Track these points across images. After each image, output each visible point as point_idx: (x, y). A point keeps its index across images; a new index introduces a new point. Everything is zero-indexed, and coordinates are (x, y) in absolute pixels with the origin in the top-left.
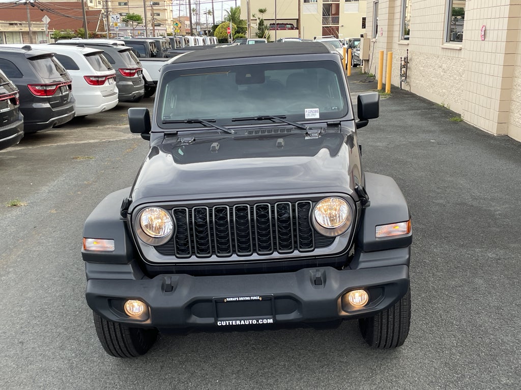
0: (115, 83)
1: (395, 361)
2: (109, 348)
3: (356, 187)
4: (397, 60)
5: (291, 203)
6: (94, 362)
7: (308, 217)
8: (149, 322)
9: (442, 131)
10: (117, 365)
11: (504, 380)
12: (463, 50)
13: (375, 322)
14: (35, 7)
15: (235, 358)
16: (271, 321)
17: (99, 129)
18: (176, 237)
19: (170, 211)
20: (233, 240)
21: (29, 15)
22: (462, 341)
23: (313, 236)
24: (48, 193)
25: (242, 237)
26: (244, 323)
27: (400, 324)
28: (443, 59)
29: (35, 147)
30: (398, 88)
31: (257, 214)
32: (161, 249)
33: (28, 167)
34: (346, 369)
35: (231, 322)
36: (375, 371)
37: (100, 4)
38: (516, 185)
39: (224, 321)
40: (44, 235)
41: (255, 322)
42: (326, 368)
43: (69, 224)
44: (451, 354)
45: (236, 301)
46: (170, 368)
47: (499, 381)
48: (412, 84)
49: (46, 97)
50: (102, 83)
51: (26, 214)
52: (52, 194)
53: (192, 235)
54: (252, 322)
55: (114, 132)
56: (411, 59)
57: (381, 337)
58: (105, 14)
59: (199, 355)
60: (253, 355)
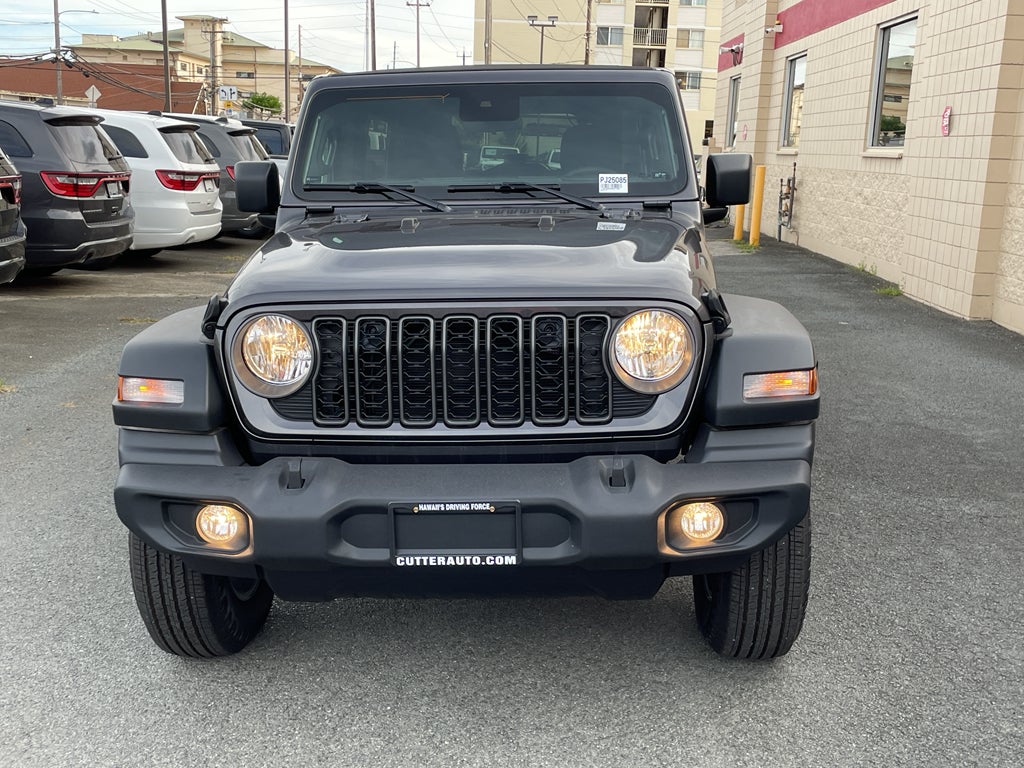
0: (217, 190)
1: (771, 685)
2: (158, 627)
3: (706, 294)
4: (772, 186)
5: (567, 318)
6: (125, 664)
7: (601, 348)
8: (248, 552)
9: (862, 309)
10: (175, 672)
11: (1007, 728)
12: (904, 160)
13: (734, 590)
14: (74, 68)
15: (428, 669)
16: (511, 560)
17: (180, 278)
18: (316, 381)
19: (307, 324)
20: (439, 392)
21: (60, 83)
22: (914, 655)
23: (610, 392)
24: (64, 374)
25: (458, 385)
26: (453, 563)
27: (786, 598)
28: (867, 178)
29: (46, 298)
30: (773, 239)
31: (492, 337)
32: (282, 405)
33: (28, 330)
34: (666, 695)
35: (425, 559)
36: (730, 700)
37: (201, 72)
38: (1013, 400)
39: (410, 556)
40: (46, 443)
41: (477, 561)
42: (623, 693)
43: (100, 427)
44: (892, 677)
45: (439, 513)
46: (289, 681)
47: (996, 729)
48: (801, 230)
49: (76, 198)
50: (192, 186)
51: (12, 405)
52: (70, 377)
53: (351, 378)
54: (471, 560)
55: (208, 284)
56: (801, 183)
57: (744, 625)
58: (210, 90)
59: (353, 659)
60: (468, 664)
